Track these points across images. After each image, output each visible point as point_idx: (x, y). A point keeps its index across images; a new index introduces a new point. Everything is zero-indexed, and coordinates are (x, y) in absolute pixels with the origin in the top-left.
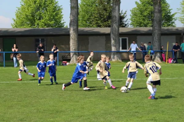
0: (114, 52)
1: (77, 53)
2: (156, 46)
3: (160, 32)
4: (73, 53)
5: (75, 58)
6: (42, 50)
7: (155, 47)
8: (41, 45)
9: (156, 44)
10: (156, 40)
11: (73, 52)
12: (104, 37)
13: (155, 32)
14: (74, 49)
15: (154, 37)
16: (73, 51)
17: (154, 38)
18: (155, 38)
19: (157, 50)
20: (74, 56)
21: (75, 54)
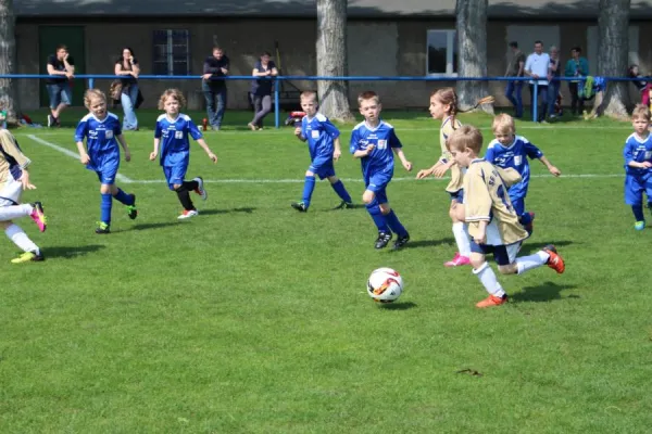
0: (470, 79)
1: (342, 84)
2: (610, 60)
3: (626, 13)
4: (328, 83)
5: (334, 101)
6: (224, 70)
7: (607, 66)
8: (217, 54)
9: (612, 52)
10: (612, 39)
11: (327, 80)
12: (394, 26)
13: (610, 11)
14: (331, 67)
15: (605, 29)
16: (329, 76)
17: (605, 34)
18: (610, 34)
19: (616, 74)
20: (333, 92)
21: (335, 85)
